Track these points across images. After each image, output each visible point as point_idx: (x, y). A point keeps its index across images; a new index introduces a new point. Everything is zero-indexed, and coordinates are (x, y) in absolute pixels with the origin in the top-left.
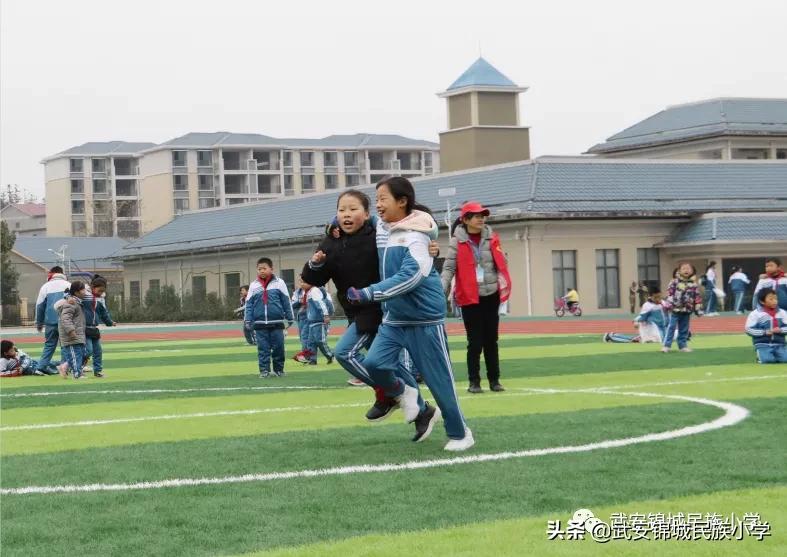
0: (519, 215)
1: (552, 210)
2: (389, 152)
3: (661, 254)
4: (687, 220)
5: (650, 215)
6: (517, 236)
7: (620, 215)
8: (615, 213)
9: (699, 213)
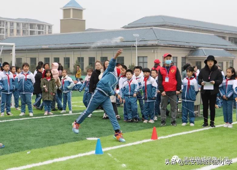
0: (157, 44)
1: (166, 44)
2: (35, 24)
3: (186, 59)
4: (194, 49)
5: (188, 47)
6: (153, 51)
7: (181, 46)
8: (180, 46)
9: (198, 47)
